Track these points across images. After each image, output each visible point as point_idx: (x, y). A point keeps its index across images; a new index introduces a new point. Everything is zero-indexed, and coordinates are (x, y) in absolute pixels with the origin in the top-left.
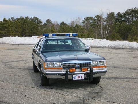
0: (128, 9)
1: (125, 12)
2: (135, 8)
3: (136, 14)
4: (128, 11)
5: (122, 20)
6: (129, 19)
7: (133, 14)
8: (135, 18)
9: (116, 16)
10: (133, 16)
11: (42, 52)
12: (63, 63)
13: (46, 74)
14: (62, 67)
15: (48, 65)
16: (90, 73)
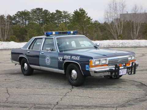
0: (18, 12)
1: (16, 14)
2: (25, 10)
3: (26, 17)
4: (18, 13)
5: (12, 23)
6: (19, 22)
7: (24, 17)
8: (26, 20)
9: (6, 18)
10: (23, 18)
11: (59, 51)
12: (108, 59)
13: (95, 72)
14: (107, 63)
15: (95, 62)
16: (132, 67)
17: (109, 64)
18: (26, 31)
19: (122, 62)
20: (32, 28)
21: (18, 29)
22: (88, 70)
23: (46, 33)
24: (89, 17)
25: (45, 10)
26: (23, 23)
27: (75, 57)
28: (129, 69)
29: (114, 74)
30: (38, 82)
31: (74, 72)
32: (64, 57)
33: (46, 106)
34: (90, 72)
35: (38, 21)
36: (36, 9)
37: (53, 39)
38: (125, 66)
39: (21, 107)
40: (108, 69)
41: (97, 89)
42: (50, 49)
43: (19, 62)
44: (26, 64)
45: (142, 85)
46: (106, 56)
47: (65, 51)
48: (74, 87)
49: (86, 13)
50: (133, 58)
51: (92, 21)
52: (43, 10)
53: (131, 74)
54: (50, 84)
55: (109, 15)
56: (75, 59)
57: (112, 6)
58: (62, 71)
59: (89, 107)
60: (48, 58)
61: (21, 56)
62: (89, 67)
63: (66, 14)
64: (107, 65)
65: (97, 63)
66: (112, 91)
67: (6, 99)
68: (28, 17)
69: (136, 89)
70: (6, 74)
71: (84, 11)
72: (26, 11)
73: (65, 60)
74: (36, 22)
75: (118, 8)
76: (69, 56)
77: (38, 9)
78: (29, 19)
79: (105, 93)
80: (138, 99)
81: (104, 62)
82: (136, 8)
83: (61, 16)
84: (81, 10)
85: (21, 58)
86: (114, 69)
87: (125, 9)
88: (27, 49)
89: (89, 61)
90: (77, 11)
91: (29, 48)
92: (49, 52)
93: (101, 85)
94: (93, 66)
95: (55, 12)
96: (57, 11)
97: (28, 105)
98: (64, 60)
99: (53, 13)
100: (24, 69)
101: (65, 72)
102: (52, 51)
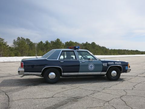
43: (40, 73)
58: (105, 73)
62: (128, 68)
89: (128, 64)
98: (108, 65)
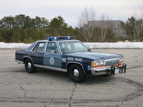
0: (5, 17)
1: (2, 19)
4: (5, 18)
6: (5, 25)
7: (9, 21)
8: (10, 24)
10: (8, 23)
11: (63, 54)
12: (106, 61)
13: (96, 72)
14: (105, 64)
15: (96, 63)
16: (122, 67)
17: (106, 65)
18: (12, 34)
19: (115, 63)
20: (17, 31)
21: (5, 32)
22: (90, 70)
23: (49, 38)
24: (66, 23)
25: (27, 16)
26: (8, 27)
27: (78, 59)
28: (121, 69)
29: (110, 73)
30: (43, 79)
31: (76, 71)
32: (67, 59)
33: (62, 101)
34: (92, 72)
35: (21, 25)
36: (20, 15)
37: (55, 43)
38: (118, 66)
39: (42, 102)
40: (105, 69)
41: (96, 85)
42: (54, 52)
43: (23, 62)
44: (29, 64)
45: (130, 82)
46: (103, 59)
47: (68, 53)
48: (76, 83)
49: (63, 20)
50: (122, 60)
51: (68, 26)
52: (25, 16)
53: (122, 73)
54: (55, 81)
55: (81, 22)
56: (78, 60)
57: (84, 15)
58: (65, 70)
59: (99, 101)
60: (52, 59)
61: (25, 56)
62: (91, 67)
63: (44, 20)
64: (105, 66)
65: (97, 64)
66: (110, 87)
67: (24, 95)
68: (13, 22)
69: (128, 85)
70: (11, 71)
71: (62, 18)
72: (11, 17)
73: (69, 61)
74: (19, 26)
75: (89, 17)
76: (72, 58)
77: (21, 15)
78: (14, 23)
79: (105, 89)
80: (135, 94)
81: (102, 63)
82: (103, 17)
83: (40, 22)
84: (60, 17)
85: (25, 58)
86: (110, 69)
87: (94, 17)
88: (32, 51)
89: (91, 62)
90: (56, 18)
91: (33, 50)
92: (53, 54)
93: (98, 82)
94: (94, 67)
95: (35, 18)
96: (37, 17)
97: (47, 100)
98: (67, 61)
99: (33, 19)
100: (28, 68)
101: (68, 70)
102: (55, 53)
